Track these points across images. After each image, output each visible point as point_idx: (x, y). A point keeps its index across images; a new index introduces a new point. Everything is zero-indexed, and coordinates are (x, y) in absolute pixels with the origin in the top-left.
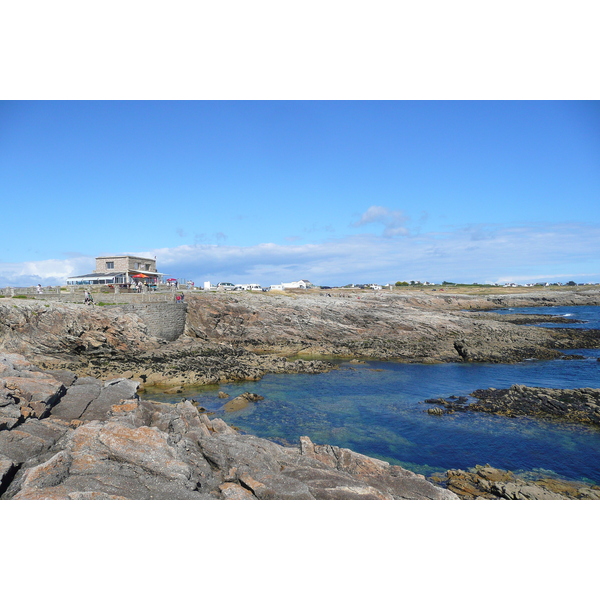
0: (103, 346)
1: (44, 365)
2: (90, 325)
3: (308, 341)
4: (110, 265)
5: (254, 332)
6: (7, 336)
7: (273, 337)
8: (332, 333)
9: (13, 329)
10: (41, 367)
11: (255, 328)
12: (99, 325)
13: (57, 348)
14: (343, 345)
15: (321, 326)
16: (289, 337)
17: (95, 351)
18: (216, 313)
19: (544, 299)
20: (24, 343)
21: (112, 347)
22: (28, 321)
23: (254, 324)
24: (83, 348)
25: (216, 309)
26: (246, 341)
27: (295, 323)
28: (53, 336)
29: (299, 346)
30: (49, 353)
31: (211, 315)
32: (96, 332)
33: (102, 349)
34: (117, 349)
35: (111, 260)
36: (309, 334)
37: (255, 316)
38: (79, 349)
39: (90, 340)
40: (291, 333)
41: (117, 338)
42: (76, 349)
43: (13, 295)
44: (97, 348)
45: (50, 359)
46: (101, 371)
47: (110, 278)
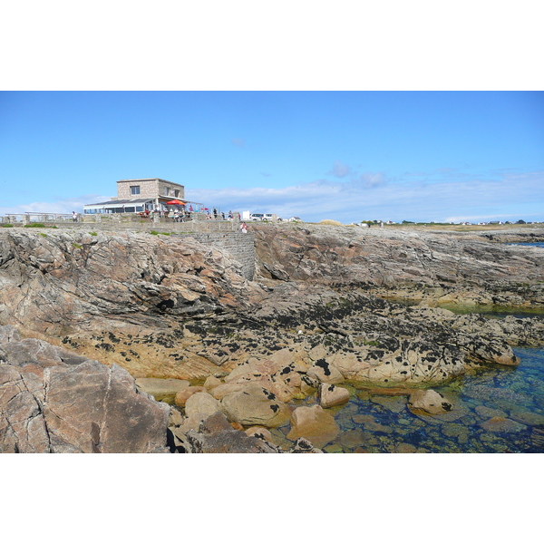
0: (202, 299)
1: (112, 337)
2: (174, 264)
3: (446, 284)
4: (135, 189)
5: (359, 272)
6: (35, 283)
7: (391, 278)
8: (472, 271)
9: (44, 272)
10: (107, 340)
11: (358, 267)
12: (188, 265)
13: (127, 304)
14: (505, 290)
15: (451, 263)
16: (417, 279)
17: (190, 309)
18: (298, 247)
19: (532, 235)
20: (67, 296)
21: (215, 301)
22: (67, 259)
23: (353, 261)
24: (170, 303)
25: (295, 241)
26: (352, 285)
27: (414, 259)
28: (117, 284)
29: (439, 291)
30: (115, 313)
31: (293, 250)
32: (185, 275)
33: (200, 305)
34: (223, 303)
35: (136, 184)
36: (441, 274)
37: (352, 250)
38: (163, 306)
39: (179, 288)
40: (416, 273)
41: (218, 285)
42: (159, 306)
43: (25, 223)
44: (191, 303)
45: (119, 325)
46: (226, 349)
47: (141, 205)
